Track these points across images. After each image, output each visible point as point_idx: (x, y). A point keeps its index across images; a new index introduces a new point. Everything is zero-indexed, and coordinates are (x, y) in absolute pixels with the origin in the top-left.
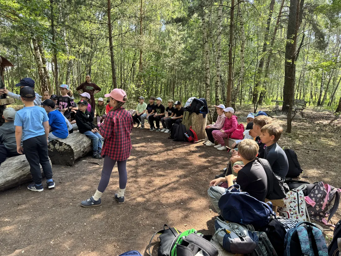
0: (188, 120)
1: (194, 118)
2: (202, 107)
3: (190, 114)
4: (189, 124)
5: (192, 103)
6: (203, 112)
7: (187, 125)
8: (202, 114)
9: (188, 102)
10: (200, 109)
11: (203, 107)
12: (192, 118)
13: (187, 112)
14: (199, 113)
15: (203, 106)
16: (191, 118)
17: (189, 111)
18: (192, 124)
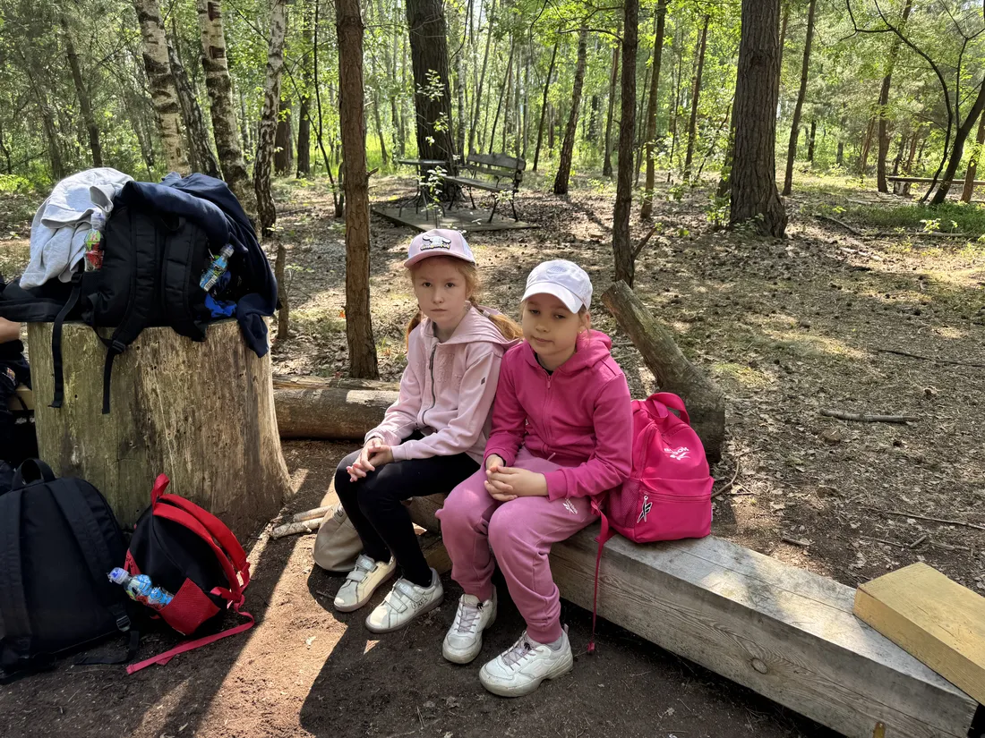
0: (106, 409)
1: (167, 383)
2: (221, 262)
3: (115, 351)
4: (124, 448)
5: (106, 230)
6: (232, 308)
7: (108, 456)
8: (232, 328)
9: (56, 226)
10: (208, 282)
11: (230, 260)
12: (150, 383)
13: (71, 330)
14: (209, 318)
15: (229, 251)
16: (138, 383)
17: (97, 324)
18: (155, 435)
